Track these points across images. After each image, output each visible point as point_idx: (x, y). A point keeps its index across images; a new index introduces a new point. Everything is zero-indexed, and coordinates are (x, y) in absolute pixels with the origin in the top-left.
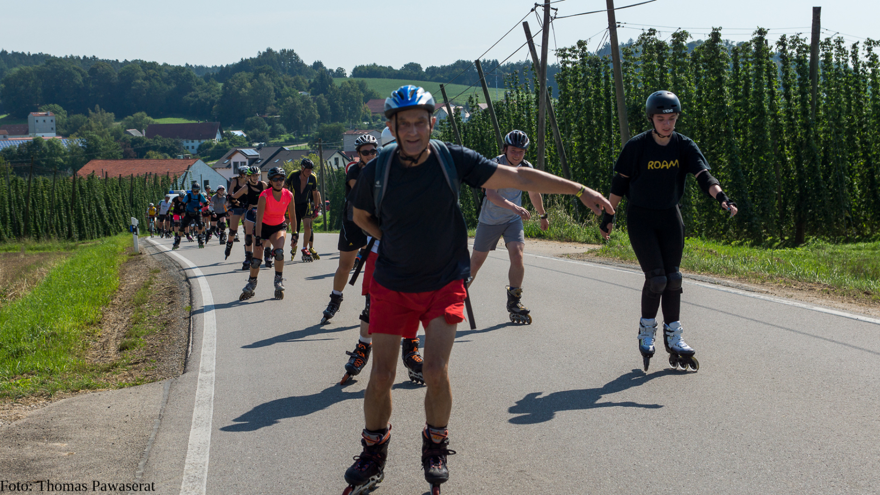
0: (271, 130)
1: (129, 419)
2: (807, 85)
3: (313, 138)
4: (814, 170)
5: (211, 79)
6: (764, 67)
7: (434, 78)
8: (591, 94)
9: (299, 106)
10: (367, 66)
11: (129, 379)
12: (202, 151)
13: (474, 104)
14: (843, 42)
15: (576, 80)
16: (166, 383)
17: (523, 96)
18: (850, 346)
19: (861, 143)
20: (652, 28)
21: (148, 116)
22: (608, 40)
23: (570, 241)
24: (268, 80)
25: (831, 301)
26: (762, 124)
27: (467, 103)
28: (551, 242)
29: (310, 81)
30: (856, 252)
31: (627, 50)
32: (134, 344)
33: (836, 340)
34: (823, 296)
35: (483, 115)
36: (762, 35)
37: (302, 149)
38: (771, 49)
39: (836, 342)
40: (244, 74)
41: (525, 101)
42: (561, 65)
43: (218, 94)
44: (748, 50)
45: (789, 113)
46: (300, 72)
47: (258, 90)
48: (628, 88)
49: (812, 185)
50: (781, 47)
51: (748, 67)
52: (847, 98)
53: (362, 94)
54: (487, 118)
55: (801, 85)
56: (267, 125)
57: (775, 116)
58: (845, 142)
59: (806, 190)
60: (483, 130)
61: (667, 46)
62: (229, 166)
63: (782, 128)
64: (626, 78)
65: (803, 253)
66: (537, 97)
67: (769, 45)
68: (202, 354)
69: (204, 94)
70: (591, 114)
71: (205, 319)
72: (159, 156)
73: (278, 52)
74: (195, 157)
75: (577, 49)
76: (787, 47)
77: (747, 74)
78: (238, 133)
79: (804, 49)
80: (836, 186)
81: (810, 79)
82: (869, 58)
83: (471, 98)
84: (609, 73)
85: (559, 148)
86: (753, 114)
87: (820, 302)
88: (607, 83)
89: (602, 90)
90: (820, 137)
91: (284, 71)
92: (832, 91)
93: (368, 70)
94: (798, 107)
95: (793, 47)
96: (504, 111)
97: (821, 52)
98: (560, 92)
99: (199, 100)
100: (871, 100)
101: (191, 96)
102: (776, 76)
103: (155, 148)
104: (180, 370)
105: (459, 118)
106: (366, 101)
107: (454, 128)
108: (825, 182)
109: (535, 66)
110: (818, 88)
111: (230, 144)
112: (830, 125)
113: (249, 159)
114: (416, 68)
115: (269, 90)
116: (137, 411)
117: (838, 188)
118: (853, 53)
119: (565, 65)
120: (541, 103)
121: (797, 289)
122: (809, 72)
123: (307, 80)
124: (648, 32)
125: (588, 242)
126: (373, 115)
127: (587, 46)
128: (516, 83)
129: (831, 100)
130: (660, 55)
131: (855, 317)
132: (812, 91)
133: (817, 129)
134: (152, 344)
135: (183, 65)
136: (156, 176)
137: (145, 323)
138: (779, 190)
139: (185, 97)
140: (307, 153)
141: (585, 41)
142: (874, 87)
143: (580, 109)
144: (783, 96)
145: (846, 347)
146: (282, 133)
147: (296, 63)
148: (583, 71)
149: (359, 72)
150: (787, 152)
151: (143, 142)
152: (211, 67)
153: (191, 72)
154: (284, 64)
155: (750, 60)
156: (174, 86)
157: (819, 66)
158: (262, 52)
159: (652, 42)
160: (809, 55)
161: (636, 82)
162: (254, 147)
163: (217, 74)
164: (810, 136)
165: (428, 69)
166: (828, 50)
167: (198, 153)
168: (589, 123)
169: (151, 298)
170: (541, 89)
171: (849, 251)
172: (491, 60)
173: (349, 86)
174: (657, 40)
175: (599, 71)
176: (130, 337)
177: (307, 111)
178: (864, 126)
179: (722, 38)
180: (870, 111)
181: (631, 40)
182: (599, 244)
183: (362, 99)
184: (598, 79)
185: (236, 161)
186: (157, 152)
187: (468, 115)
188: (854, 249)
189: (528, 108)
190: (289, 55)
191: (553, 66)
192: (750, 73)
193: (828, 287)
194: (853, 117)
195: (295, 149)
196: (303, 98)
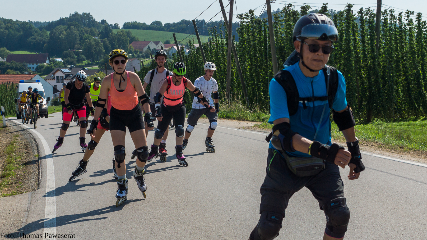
0: (77, 58)
1: (11, 212)
2: (374, 35)
3: (101, 63)
4: (377, 82)
5: (43, 29)
6: (351, 26)
7: (169, 29)
8: (256, 40)
9: (93, 45)
10: (132, 23)
11: (8, 192)
12: (38, 70)
13: (192, 44)
14: (394, 12)
15: (248, 32)
16: (29, 194)
17: (219, 40)
18: (390, 174)
19: (403, 68)
20: (290, 3)
21: (8, 49)
22: (266, 9)
23: (244, 120)
24: (76, 30)
25: (382, 152)
26: (349, 57)
27: (187, 44)
28: (234, 121)
29: (99, 31)
30: (399, 127)
31: (276, 15)
32: (9, 174)
33: (383, 171)
34: (378, 149)
35: (197, 50)
36: (350, 7)
37: (95, 69)
38: (354, 15)
39: (383, 172)
40: (62, 27)
41: (220, 43)
42: (240, 23)
43: (47, 37)
44: (342, 16)
45: (364, 50)
46: (94, 26)
47: (70, 36)
48: (277, 36)
49: (376, 90)
50: (360, 15)
51: (342, 25)
52: (396, 43)
53: (129, 38)
54: (199, 52)
55: (370, 35)
56: (75, 55)
57: (356, 52)
58: (394, 67)
59: (373, 93)
60: (196, 59)
61: (298, 13)
62: (54, 78)
63: (360, 59)
64: (276, 31)
65: (370, 127)
66: (227, 41)
67: (354, 13)
68: (47, 179)
69: (39, 38)
70: (256, 51)
71: (47, 161)
72: (14, 72)
73: (81, 14)
74: (34, 73)
75: (249, 14)
76: (363, 15)
77: (342, 29)
78: (59, 60)
79: (373, 16)
80: (389, 91)
81: (376, 32)
82: (408, 21)
83: (190, 41)
84: (266, 28)
85: (238, 69)
86: (344, 51)
87: (376, 152)
88: (265, 34)
89: (263, 37)
90: (380, 64)
91: (84, 25)
92: (387, 39)
93: (132, 24)
94: (369, 47)
95: (367, 14)
96: (208, 48)
97: (382, 18)
98: (240, 39)
99: (36, 41)
100: (409, 44)
101: (32, 39)
102: (357, 31)
103: (12, 68)
104: (36, 188)
105: (183, 52)
106: (131, 42)
107: (181, 58)
108: (383, 89)
109: (225, 23)
110: (380, 37)
111: (54, 66)
112: (386, 58)
113: (65, 74)
114: (159, 24)
115: (76, 35)
116: (15, 208)
117: (390, 92)
118: (399, 18)
119: (242, 23)
120: (229, 45)
121: (365, 146)
122: (375, 28)
123: (98, 30)
124: (288, 5)
125: (254, 121)
126: (135, 50)
127: (254, 13)
128: (215, 33)
129: (387, 44)
130: (294, 18)
131: (394, 159)
132: (376, 39)
133: (379, 59)
134: (19, 174)
135: (27, 21)
136: (13, 84)
137: (14, 163)
138: (358, 93)
139: (28, 39)
140: (98, 71)
141: (253, 10)
142: (410, 37)
143: (250, 48)
144: (361, 42)
145: (388, 174)
146: (84, 60)
147: (91, 20)
148: (252, 27)
149: (127, 26)
150: (362, 72)
151: (5, 65)
152: (43, 22)
153: (32, 25)
154: (85, 21)
155: (343, 21)
156: (22, 33)
157: (381, 25)
158: (72, 14)
159: (290, 11)
160: (375, 19)
161: (281, 33)
162: (67, 68)
163: (46, 26)
164: (375, 64)
165: (165, 25)
166: (386, 16)
167: (36, 71)
168: (255, 56)
169: (15, 150)
170: (229, 37)
171: (395, 126)
172: (201, 20)
173: (121, 34)
174: (293, 10)
175: (261, 27)
176: (6, 170)
177: (98, 47)
178: (405, 58)
179: (328, 9)
180: (408, 50)
181: (279, 9)
182: (260, 122)
183: (129, 41)
184: (260, 31)
185: (58, 75)
186: (13, 70)
187: (188, 51)
188: (398, 125)
189: (222, 47)
190: (87, 16)
191: (235, 23)
192: (343, 29)
193: (381, 144)
194: (399, 53)
195: (91, 69)
196: (95, 40)
